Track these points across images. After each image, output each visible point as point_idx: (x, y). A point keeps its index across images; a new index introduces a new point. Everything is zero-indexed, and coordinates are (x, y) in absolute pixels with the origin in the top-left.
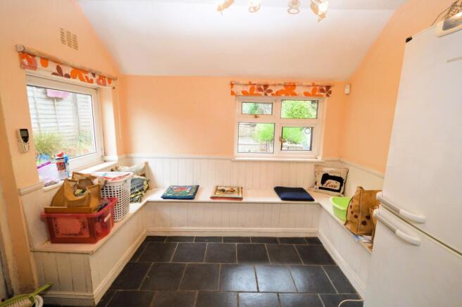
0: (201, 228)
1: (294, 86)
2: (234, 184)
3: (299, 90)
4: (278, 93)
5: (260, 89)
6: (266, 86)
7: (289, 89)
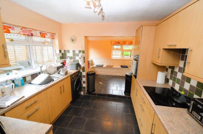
0: (107, 73)
1: (125, 42)
2: (111, 64)
3: (126, 43)
4: (122, 44)
5: (117, 43)
6: (119, 42)
7: (124, 43)
